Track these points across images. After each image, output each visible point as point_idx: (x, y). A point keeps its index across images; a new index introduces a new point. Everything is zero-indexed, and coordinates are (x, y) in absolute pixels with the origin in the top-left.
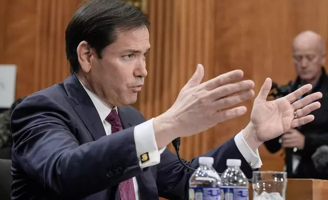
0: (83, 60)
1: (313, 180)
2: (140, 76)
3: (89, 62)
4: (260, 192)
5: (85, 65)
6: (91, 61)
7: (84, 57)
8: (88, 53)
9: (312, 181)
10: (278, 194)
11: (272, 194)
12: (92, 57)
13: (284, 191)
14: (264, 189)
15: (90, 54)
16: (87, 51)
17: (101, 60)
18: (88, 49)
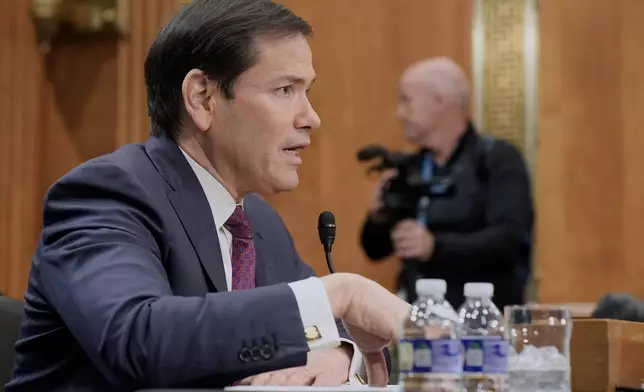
0: (194, 107)
1: (608, 320)
2: (307, 128)
3: (208, 109)
4: (519, 348)
5: (202, 118)
6: (212, 109)
7: (197, 101)
8: (204, 92)
9: (606, 322)
10: (554, 349)
11: (544, 349)
12: (213, 101)
13: (567, 342)
14: (526, 341)
15: (207, 95)
16: (202, 90)
17: (231, 101)
18: (204, 83)
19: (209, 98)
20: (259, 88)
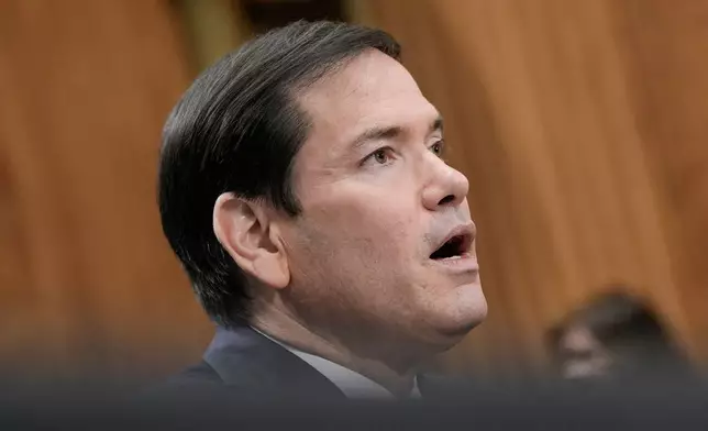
0: (252, 258)
2: (448, 200)
3: (273, 249)
5: (268, 268)
6: (280, 245)
8: (257, 224)
12: (275, 232)
15: (264, 228)
16: (251, 223)
17: (300, 219)
18: (249, 212)
19: (268, 230)
20: (329, 174)
